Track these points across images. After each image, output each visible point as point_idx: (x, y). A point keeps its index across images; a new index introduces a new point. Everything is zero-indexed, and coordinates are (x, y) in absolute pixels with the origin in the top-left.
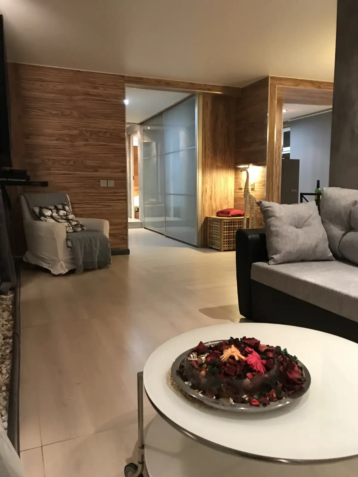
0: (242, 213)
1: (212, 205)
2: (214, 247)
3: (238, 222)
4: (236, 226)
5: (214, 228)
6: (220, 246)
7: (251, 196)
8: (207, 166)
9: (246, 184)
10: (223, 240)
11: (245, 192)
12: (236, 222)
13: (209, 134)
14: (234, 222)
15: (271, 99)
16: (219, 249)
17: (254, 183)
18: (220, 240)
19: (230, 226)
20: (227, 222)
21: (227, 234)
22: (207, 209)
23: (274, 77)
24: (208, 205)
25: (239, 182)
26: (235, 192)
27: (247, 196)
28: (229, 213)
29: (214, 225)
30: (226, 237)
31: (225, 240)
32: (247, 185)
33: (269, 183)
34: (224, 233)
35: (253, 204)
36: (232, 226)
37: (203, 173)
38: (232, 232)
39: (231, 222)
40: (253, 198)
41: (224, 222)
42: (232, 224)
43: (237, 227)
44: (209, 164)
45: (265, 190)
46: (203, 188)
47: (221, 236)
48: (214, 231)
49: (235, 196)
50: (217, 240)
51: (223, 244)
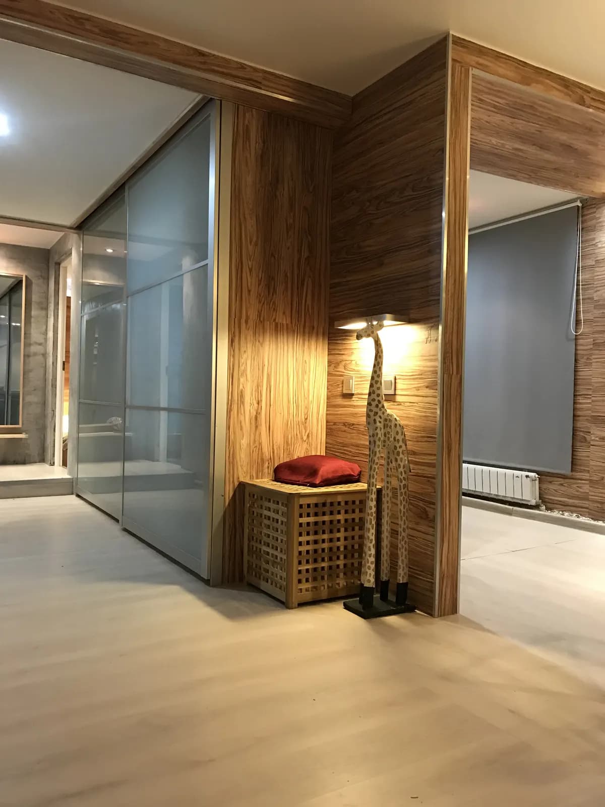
0: (352, 470)
1: (260, 444)
2: (264, 586)
3: (346, 503)
4: (339, 517)
5: (266, 522)
6: (287, 589)
7: (390, 421)
8: (246, 322)
9: (373, 378)
10: (295, 567)
11: (369, 404)
12: (339, 503)
13: (251, 225)
14: (332, 504)
15: (455, 110)
16: (284, 600)
17: (395, 379)
18: (286, 566)
19: (320, 519)
20: (309, 506)
21: (310, 547)
22: (242, 457)
23: (464, 40)
24: (249, 445)
25: (342, 376)
26: (329, 406)
27: (378, 419)
28: (314, 472)
29: (266, 513)
30: (308, 557)
31: (304, 567)
32: (377, 382)
33: (450, 377)
34: (300, 544)
35: (398, 446)
36: (326, 518)
37: (232, 342)
38: (325, 536)
39: (324, 504)
40: (396, 425)
41: (301, 506)
42: (327, 509)
43: (342, 522)
44: (253, 315)
45: (437, 400)
46: (230, 393)
47: (288, 551)
48: (265, 531)
49: (331, 417)
50: (274, 563)
51: (295, 581)
